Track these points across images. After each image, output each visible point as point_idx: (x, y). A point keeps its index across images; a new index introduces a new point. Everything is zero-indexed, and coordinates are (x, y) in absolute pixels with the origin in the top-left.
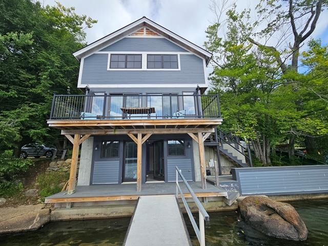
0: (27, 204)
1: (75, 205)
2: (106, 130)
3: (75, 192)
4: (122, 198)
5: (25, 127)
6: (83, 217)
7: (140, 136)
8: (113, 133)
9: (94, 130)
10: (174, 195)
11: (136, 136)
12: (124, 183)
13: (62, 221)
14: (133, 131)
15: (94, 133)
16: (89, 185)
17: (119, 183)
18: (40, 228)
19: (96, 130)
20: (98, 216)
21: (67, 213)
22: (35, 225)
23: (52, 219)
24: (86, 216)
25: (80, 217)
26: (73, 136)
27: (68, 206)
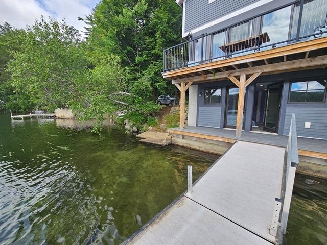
0: (161, 132)
1: (185, 137)
2: (206, 75)
3: (184, 128)
4: (220, 140)
5: (154, 81)
6: (190, 146)
7: (243, 77)
8: (212, 78)
9: (196, 77)
10: (284, 149)
11: (238, 78)
12: (225, 129)
13: (178, 145)
14: (235, 72)
15: (195, 80)
16: (195, 125)
17: (221, 128)
18: (166, 146)
19: (197, 77)
20: (200, 149)
21: (180, 141)
22: (164, 143)
23: (173, 143)
24: (192, 147)
25: (188, 146)
26: (180, 85)
27: (181, 137)
